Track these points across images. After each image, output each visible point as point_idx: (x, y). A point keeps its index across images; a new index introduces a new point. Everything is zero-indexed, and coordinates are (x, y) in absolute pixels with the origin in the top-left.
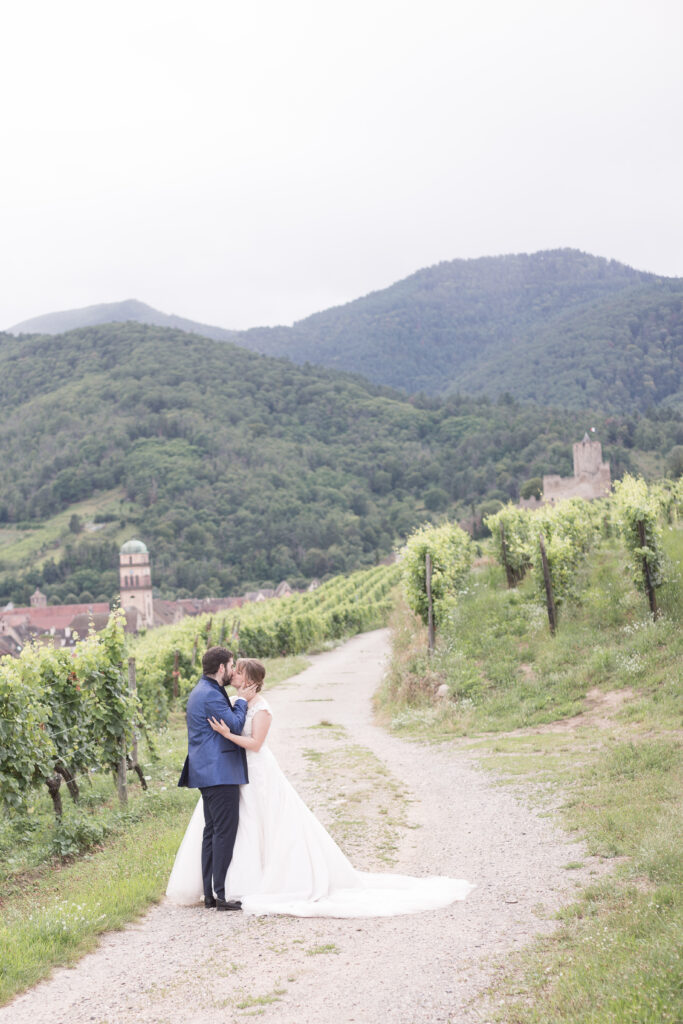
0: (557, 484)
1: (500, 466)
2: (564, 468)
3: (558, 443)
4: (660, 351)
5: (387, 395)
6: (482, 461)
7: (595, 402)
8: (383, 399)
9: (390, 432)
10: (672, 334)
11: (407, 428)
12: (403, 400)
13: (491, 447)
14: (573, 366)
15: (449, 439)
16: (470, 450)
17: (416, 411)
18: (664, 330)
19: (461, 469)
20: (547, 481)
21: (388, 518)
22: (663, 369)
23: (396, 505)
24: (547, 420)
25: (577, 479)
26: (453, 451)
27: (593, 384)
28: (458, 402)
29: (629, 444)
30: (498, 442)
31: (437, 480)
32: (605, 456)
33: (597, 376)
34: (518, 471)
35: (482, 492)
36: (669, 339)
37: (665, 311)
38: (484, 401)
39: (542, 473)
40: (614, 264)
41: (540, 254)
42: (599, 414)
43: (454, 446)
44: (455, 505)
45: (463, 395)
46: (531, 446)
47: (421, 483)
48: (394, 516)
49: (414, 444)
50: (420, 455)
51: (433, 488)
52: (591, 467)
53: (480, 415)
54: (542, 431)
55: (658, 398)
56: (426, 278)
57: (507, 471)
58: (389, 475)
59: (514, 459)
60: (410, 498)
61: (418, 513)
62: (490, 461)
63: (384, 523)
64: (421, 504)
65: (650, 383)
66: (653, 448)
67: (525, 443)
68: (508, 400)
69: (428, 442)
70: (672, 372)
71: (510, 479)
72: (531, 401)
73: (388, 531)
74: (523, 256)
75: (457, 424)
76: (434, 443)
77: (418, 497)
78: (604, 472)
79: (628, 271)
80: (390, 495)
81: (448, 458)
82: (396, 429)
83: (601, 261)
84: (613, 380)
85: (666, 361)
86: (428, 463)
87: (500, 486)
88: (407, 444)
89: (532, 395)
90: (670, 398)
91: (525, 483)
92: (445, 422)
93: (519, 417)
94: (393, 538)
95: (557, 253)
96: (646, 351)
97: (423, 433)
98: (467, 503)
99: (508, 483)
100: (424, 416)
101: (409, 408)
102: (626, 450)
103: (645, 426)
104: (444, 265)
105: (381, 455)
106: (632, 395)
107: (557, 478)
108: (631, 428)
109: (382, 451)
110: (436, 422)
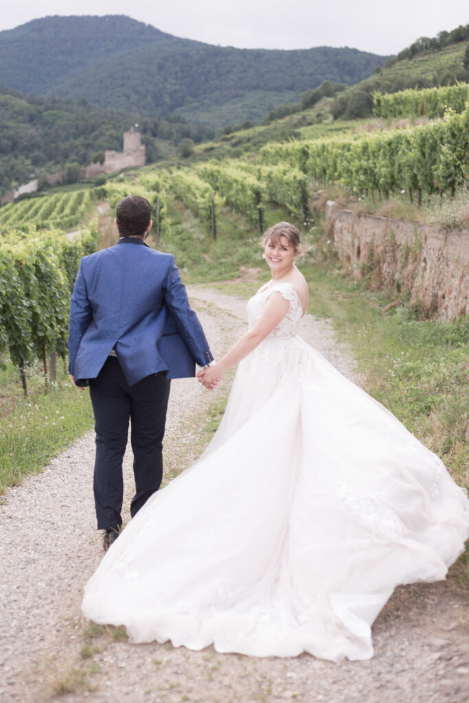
0: (113, 156)
1: (77, 142)
2: (119, 147)
3: (113, 132)
4: (174, 81)
5: (11, 94)
6: (67, 139)
7: (134, 108)
8: (8, 96)
9: (12, 117)
10: (182, 71)
11: (22, 115)
12: (21, 98)
13: (73, 131)
14: (123, 85)
15: (47, 124)
16: (60, 131)
17: (28, 105)
18: (177, 69)
19: (54, 142)
20: (108, 154)
21: (8, 169)
22: (176, 92)
23: (13, 161)
24: (107, 117)
25: (125, 154)
26: (50, 131)
27: (134, 97)
28: (54, 102)
29: (154, 135)
30: (77, 128)
31: (39, 147)
32: (143, 142)
33: (137, 93)
34: (89, 146)
35: (66, 157)
36: (180, 74)
37: (179, 57)
38: (69, 102)
39: (104, 149)
40: (150, 27)
41: (106, 17)
42: (137, 116)
43: (50, 128)
44: (49, 164)
45: (57, 98)
46: (97, 132)
47: (28, 149)
48: (12, 168)
49: (26, 125)
50: (30, 132)
51: (36, 153)
52: (134, 147)
53: (67, 110)
54: (104, 123)
55: (172, 108)
56: (38, 26)
57: (82, 145)
58: (10, 143)
59: (86, 138)
60: (22, 157)
61: (27, 167)
62: (71, 139)
63: (6, 172)
64: (28, 162)
65: (167, 99)
66: (168, 139)
67: (93, 130)
68: (84, 103)
69: (35, 125)
70: (180, 94)
71: (83, 151)
72: (96, 105)
73: (9, 176)
74: (96, 17)
75: (54, 115)
76: (38, 126)
77: (27, 157)
78: (141, 151)
79: (158, 32)
80: (10, 155)
81: (46, 135)
82: (16, 116)
83: (142, 24)
84: (145, 96)
85: (177, 87)
86: (34, 137)
87: (77, 154)
88: (22, 125)
89: (97, 101)
90: (179, 109)
91: (93, 154)
92: (46, 113)
93: (91, 114)
94: (11, 181)
95: (117, 17)
96: (166, 80)
97: (31, 119)
98: (58, 163)
99: (82, 153)
100: (33, 108)
101: (24, 103)
102: (152, 138)
103: (164, 125)
104: (48, 18)
105: (5, 130)
106: (157, 105)
107: (113, 152)
108: (156, 125)
109: (7, 128)
110: (40, 113)
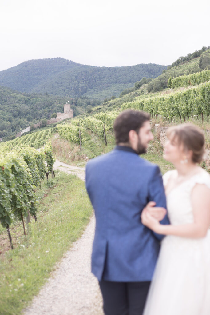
0: (60, 114)
1: (45, 110)
2: (62, 111)
3: (59, 105)
4: (82, 82)
5: (17, 93)
6: (41, 109)
7: (67, 95)
8: (16, 94)
9: (18, 102)
10: (85, 79)
11: (22, 101)
12: (21, 94)
13: (43, 106)
14: (62, 86)
15: (32, 104)
16: (38, 106)
17: (24, 97)
18: (83, 77)
19: (36, 111)
20: (58, 114)
21: (18, 123)
22: (83, 87)
23: (20, 120)
24: (56, 99)
25: (65, 113)
26: (33, 106)
27: (66, 90)
28: (34, 95)
29: (76, 105)
30: (44, 104)
31: (29, 114)
32: (71, 108)
33: (67, 88)
34: (50, 111)
35: (41, 116)
36: (84, 80)
37: (83, 73)
38: (40, 94)
39: (56, 112)
40: (71, 61)
41: (53, 58)
42: (69, 98)
43: (34, 105)
44: (34, 120)
45: (36, 93)
46: (53, 105)
47: (25, 114)
48: (19, 123)
49: (24, 105)
50: (25, 107)
51: (29, 116)
52: (68, 111)
53: (40, 98)
54: (55, 102)
55: (82, 94)
56: (26, 64)
57: (47, 111)
58: (18, 112)
59: (48, 108)
60: (23, 118)
61: (25, 122)
62: (43, 109)
63: (17, 124)
64: (26, 120)
65: (80, 90)
66: (82, 106)
67: (51, 105)
68: (47, 94)
69: (27, 104)
70: (85, 87)
71: (48, 113)
72: (52, 94)
73: (18, 126)
74: (49, 59)
75: (34, 100)
76: (28, 105)
77: (25, 118)
78: (71, 111)
79: (74, 63)
80: (18, 117)
81: (32, 108)
82: (19, 101)
83: (68, 60)
84: (72, 89)
85: (84, 85)
86: (27, 109)
87: (45, 115)
88: (22, 105)
89: (52, 93)
90: (85, 94)
91: (51, 115)
92: (31, 99)
93: (49, 98)
94: (19, 128)
95: (57, 58)
96: (79, 83)
97: (26, 102)
98: (37, 119)
99: (47, 114)
100: (26, 98)
101: (22, 96)
102: (75, 106)
103: (80, 100)
104: (30, 61)
105: (15, 108)
106: (76, 93)
107: (60, 113)
108: (76, 101)
109: (16, 107)
110: (29, 99)
